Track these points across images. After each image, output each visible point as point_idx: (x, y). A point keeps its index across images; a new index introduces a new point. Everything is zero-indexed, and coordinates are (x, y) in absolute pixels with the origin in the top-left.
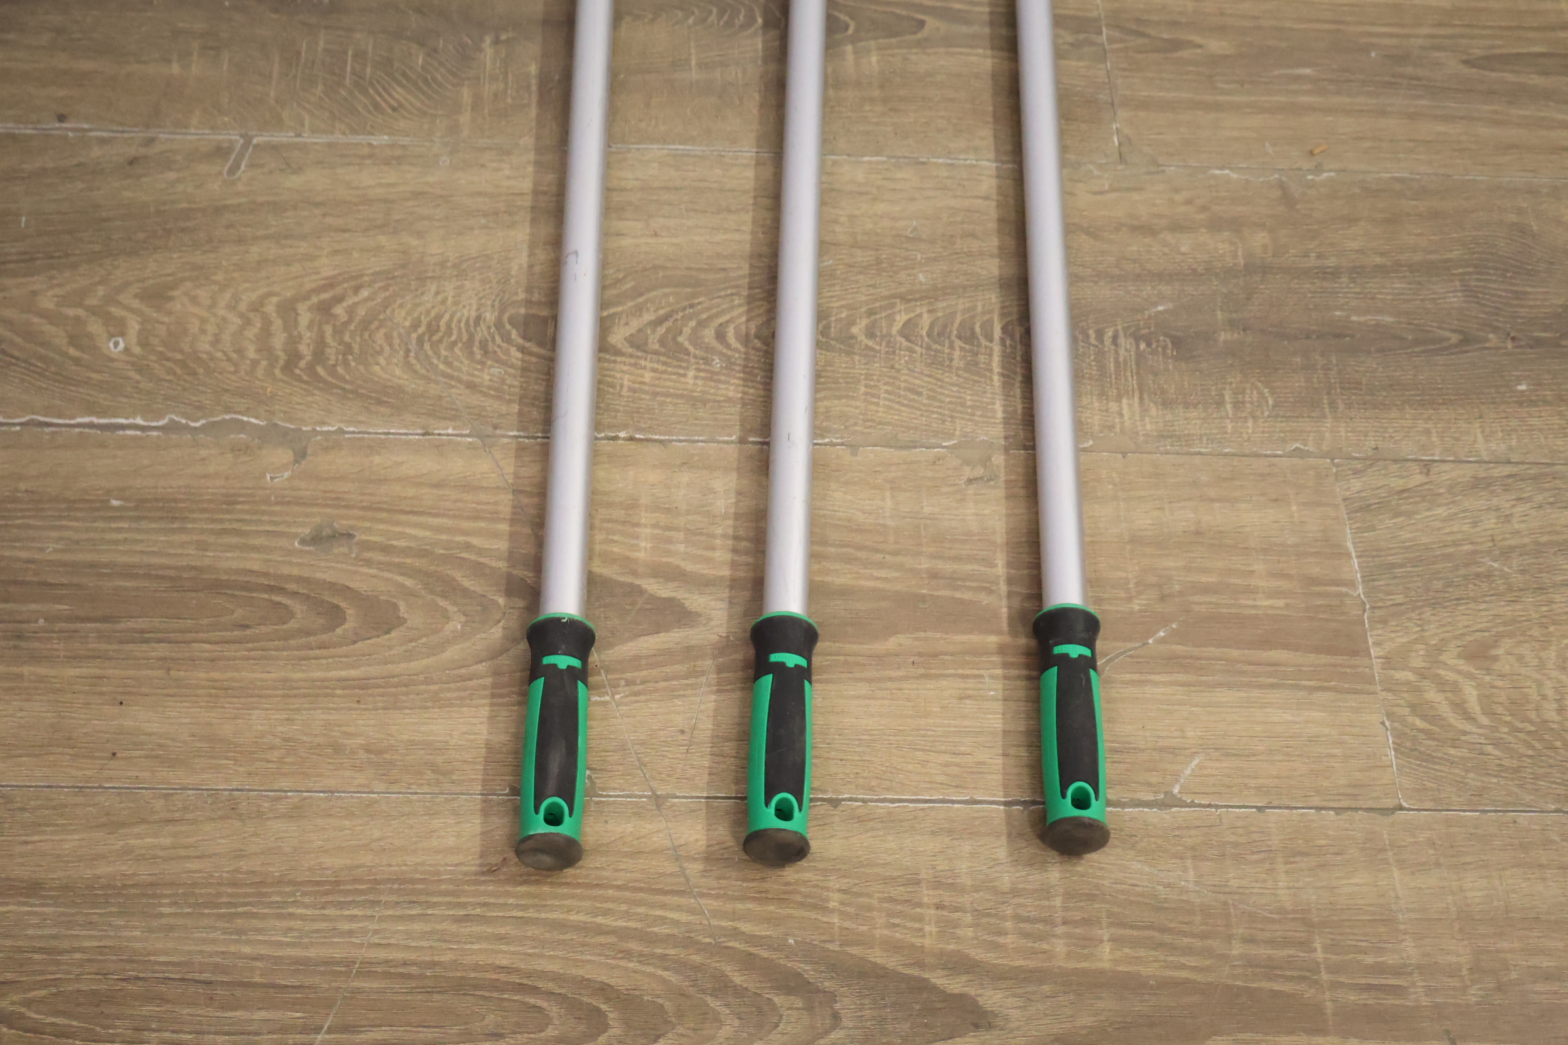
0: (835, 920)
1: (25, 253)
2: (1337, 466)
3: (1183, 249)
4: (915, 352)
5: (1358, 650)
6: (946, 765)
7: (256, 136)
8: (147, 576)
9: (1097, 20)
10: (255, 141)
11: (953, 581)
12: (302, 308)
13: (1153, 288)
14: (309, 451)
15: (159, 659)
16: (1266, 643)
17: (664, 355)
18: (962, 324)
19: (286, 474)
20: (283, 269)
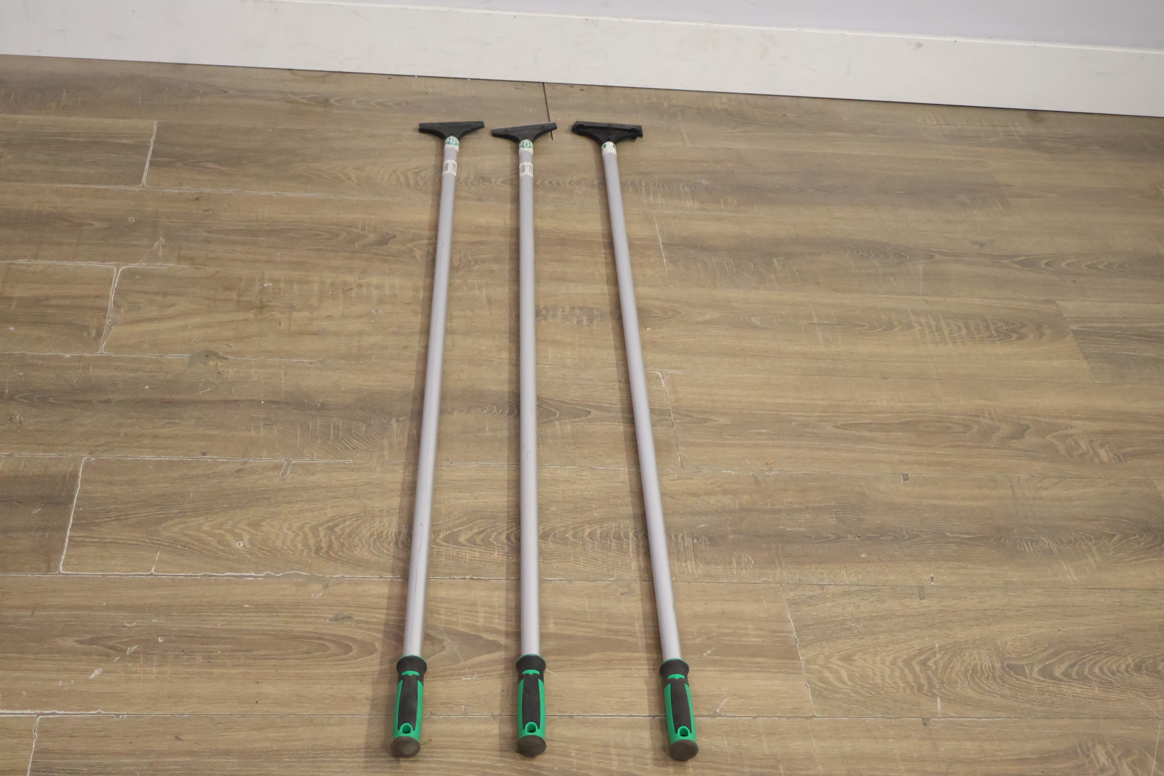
0: (574, 760)
1: (194, 508)
2: (783, 587)
3: (711, 502)
4: (594, 544)
5: (794, 656)
6: (618, 702)
7: (293, 460)
8: (264, 634)
9: (669, 410)
10: (292, 462)
11: (616, 632)
12: (321, 529)
13: (699, 518)
14: (330, 585)
15: (272, 666)
16: (755, 655)
17: (484, 546)
18: (615, 532)
19: (321, 594)
20: (310, 514)
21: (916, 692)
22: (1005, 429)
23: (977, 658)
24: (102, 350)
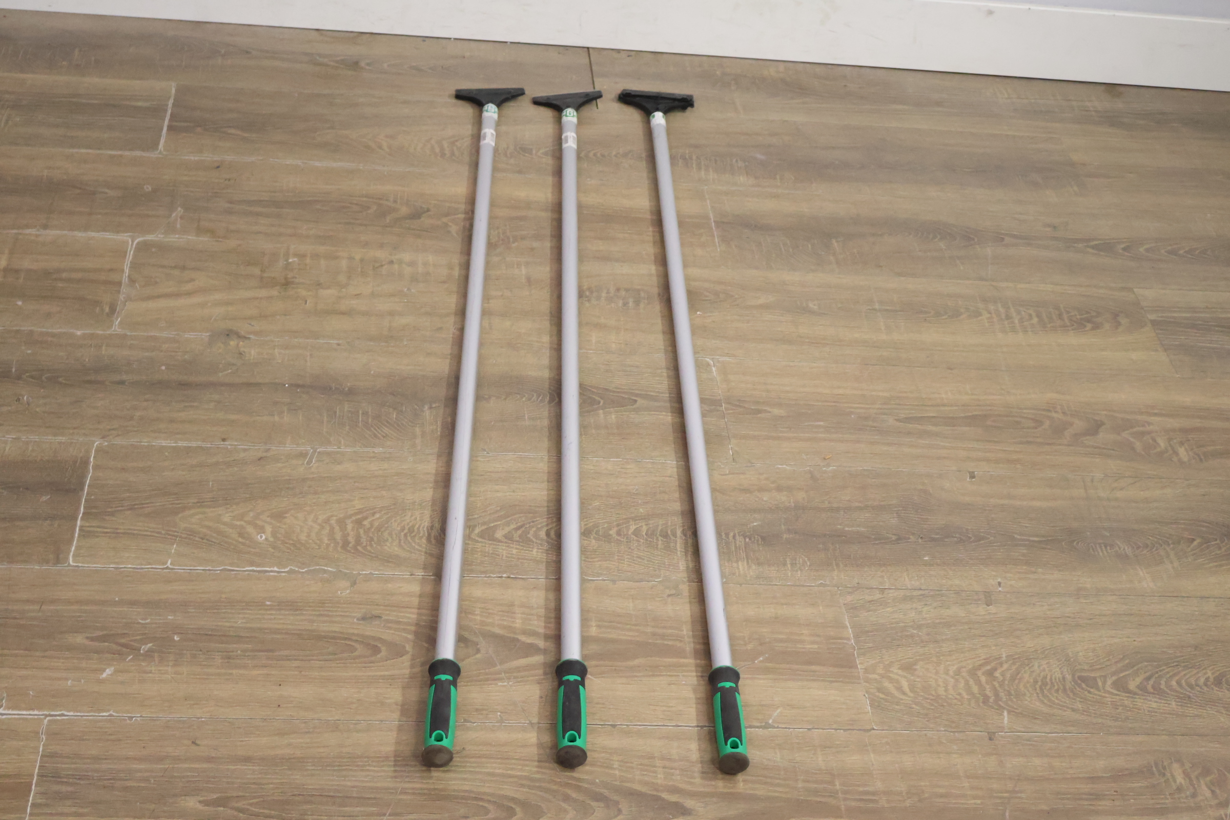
0: (617, 772)
1: (214, 498)
2: (840, 590)
3: (765, 499)
4: (640, 542)
5: (852, 665)
6: (664, 711)
7: (318, 448)
8: (287, 633)
9: (720, 400)
10: (318, 450)
11: (663, 637)
12: (348, 521)
13: (751, 515)
14: (357, 582)
15: (296, 667)
16: (810, 663)
17: (522, 542)
18: (661, 530)
19: (348, 591)
20: (337, 505)
21: (981, 704)
22: (1079, 425)
23: (1047, 669)
24: (116, 327)
